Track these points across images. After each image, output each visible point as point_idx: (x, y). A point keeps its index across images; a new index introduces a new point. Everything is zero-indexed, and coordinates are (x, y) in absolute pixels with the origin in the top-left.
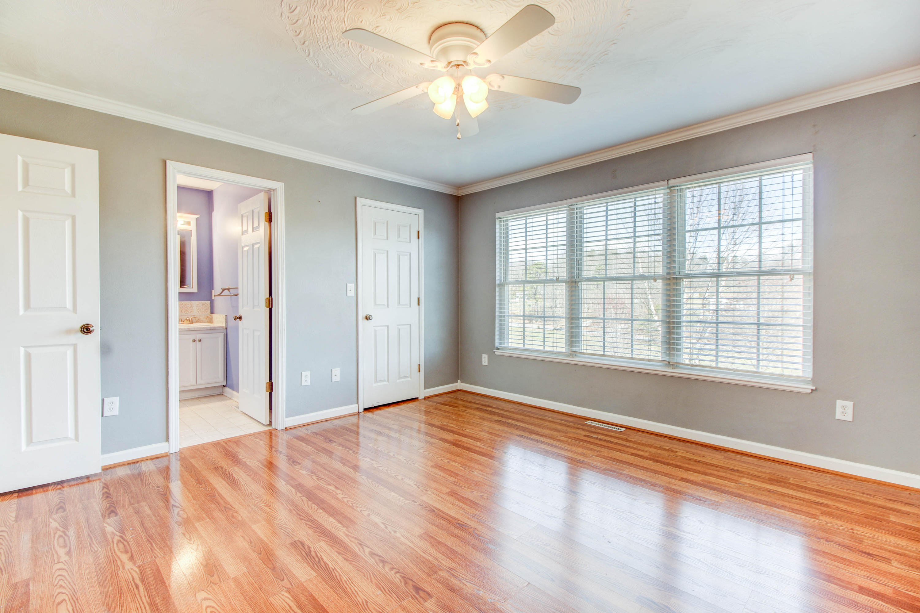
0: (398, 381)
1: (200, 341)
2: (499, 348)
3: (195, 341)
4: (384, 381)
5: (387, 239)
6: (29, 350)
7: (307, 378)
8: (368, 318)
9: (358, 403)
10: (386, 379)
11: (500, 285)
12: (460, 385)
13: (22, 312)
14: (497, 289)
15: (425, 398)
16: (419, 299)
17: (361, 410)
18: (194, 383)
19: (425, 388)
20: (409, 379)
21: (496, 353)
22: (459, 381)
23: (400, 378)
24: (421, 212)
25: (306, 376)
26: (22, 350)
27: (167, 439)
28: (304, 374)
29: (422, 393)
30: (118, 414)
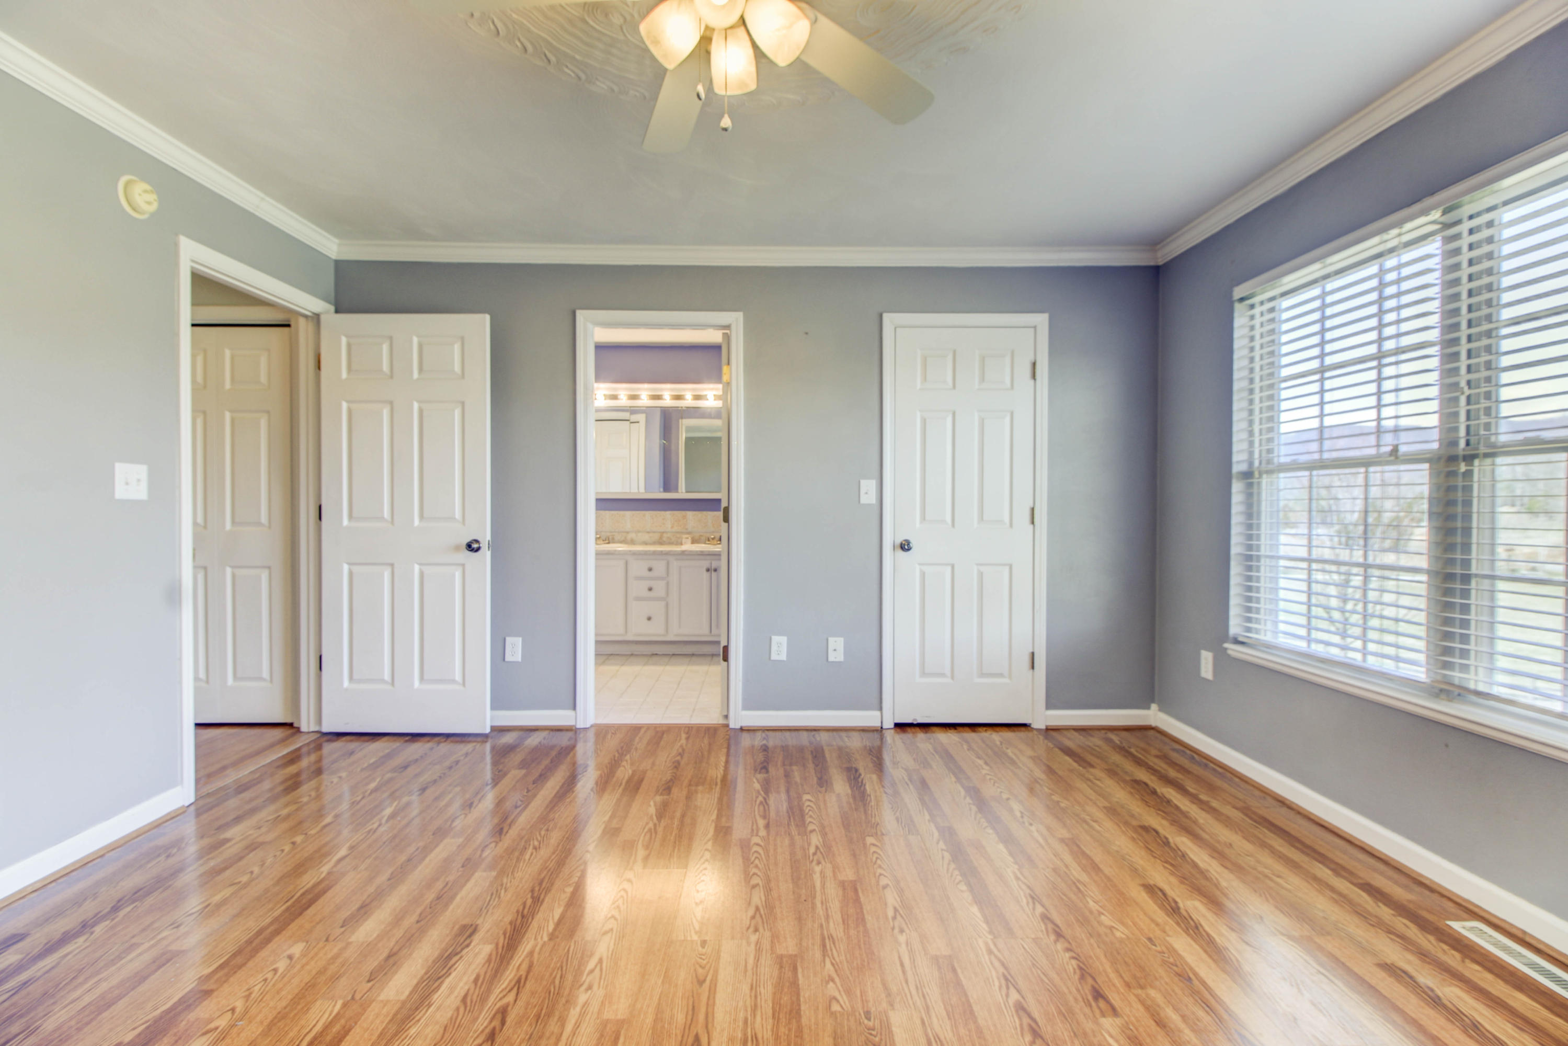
0: (978, 680)
1: (715, 570)
2: (1241, 639)
3: (708, 570)
4: (943, 675)
5: (954, 387)
6: (424, 568)
7: (780, 648)
8: (905, 546)
9: (881, 709)
10: (948, 671)
11: (1247, 475)
12: (1154, 716)
13: (417, 522)
14: (1237, 487)
15: (1048, 729)
16: (1033, 510)
17: (888, 724)
18: (707, 631)
19: (1048, 707)
20: (1006, 680)
21: (1230, 652)
22: (1154, 707)
23: (982, 675)
24: (1041, 320)
25: (779, 644)
26: (417, 568)
27: (574, 708)
28: (776, 639)
29: (1042, 718)
30: (520, 660)
